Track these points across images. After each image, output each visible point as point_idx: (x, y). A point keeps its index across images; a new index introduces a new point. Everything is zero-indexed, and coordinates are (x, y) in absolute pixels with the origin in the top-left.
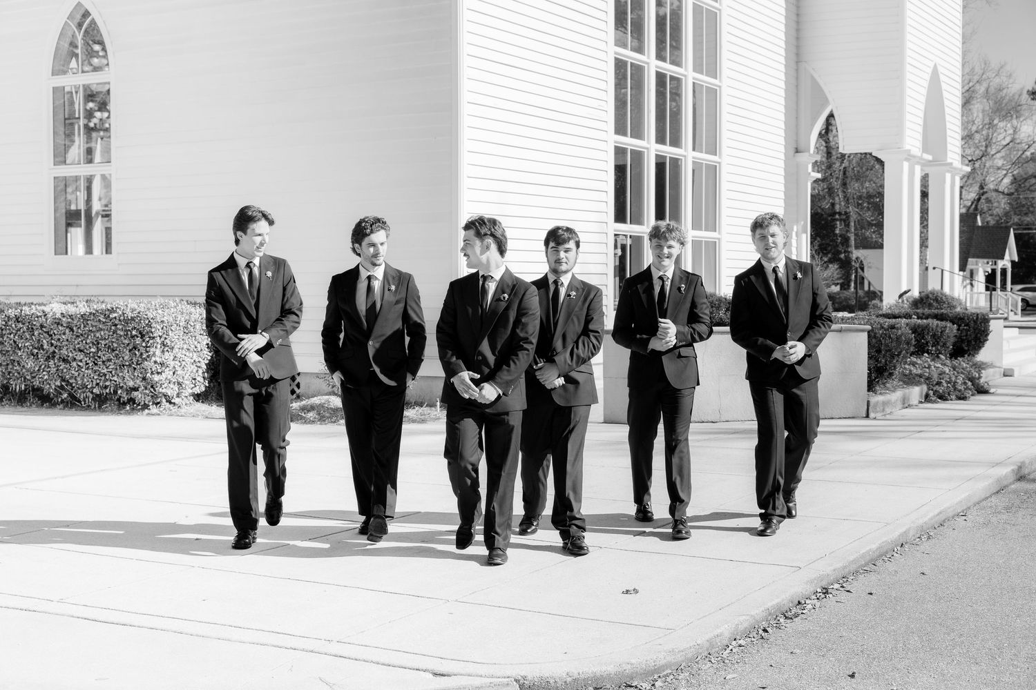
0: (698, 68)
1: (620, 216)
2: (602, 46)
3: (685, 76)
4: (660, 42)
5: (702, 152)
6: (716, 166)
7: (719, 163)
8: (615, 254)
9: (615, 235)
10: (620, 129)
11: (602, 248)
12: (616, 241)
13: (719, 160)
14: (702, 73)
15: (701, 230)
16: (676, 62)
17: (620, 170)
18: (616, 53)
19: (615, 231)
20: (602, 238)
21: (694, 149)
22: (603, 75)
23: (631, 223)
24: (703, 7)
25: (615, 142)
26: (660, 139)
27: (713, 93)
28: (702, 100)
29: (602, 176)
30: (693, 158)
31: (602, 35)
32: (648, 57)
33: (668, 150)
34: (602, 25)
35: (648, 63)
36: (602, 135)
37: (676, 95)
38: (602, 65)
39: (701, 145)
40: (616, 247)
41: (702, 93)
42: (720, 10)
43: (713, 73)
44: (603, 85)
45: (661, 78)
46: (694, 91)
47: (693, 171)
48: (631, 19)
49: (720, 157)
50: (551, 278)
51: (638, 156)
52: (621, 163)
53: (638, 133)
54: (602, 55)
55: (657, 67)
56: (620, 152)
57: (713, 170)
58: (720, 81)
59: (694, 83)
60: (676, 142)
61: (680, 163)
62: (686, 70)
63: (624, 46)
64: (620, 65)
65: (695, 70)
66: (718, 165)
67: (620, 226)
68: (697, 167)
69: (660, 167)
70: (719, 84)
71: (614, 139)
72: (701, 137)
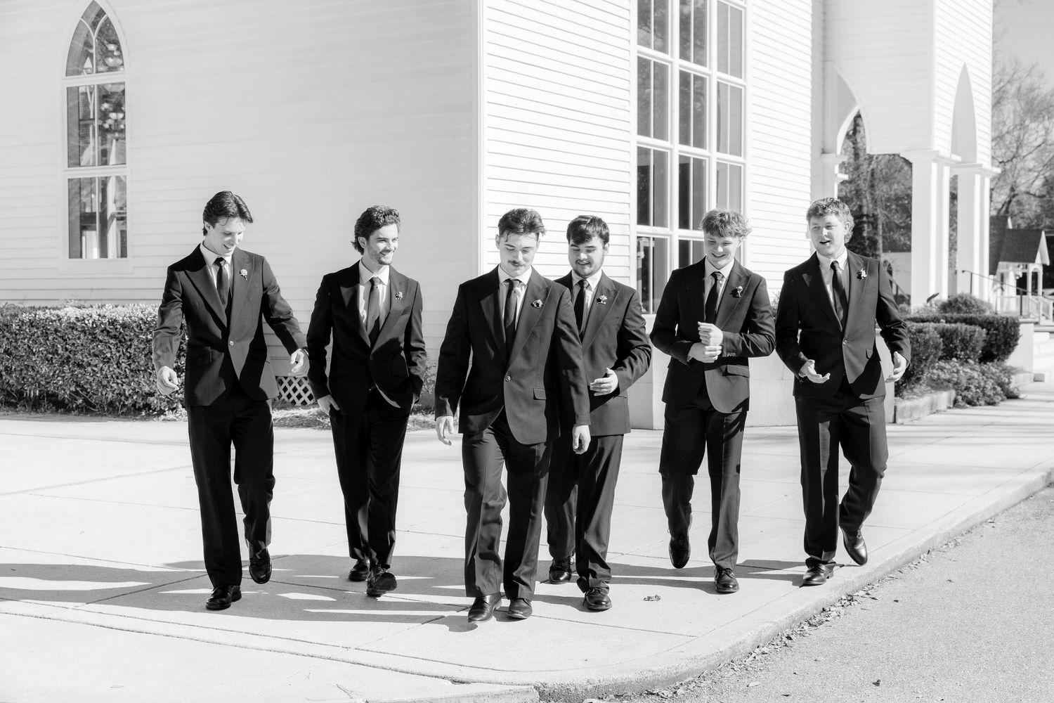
0: (722, 67)
1: (643, 218)
2: (624, 44)
3: (709, 75)
4: (684, 41)
5: (726, 152)
6: (740, 167)
7: (744, 164)
8: (638, 257)
9: (638, 238)
10: (643, 130)
11: (625, 251)
12: (639, 243)
13: (744, 161)
14: (727, 73)
16: (700, 61)
17: (643, 171)
18: (639, 52)
19: (638, 233)
20: (625, 240)
21: (718, 150)
22: (625, 75)
23: (654, 225)
24: (727, 5)
25: (638, 143)
26: (684, 140)
27: (738, 93)
28: (726, 100)
29: (625, 177)
30: (718, 159)
31: (625, 34)
32: (672, 56)
33: (692, 151)
34: (625, 24)
35: (671, 63)
36: (625, 136)
37: (700, 95)
38: (624, 64)
39: (726, 145)
40: (638, 250)
41: (726, 93)
42: (745, 8)
43: (738, 71)
44: (625, 85)
45: (684, 77)
46: (718, 91)
47: (718, 172)
48: (654, 17)
49: (745, 158)
50: (576, 279)
51: (661, 157)
52: (644, 164)
53: (661, 134)
54: (624, 55)
55: (680, 66)
56: (643, 152)
57: (737, 171)
58: (745, 80)
59: (718, 83)
60: (700, 143)
61: (704, 164)
62: (710, 69)
63: (647, 44)
64: (643, 64)
65: (719, 70)
66: (742, 166)
67: (643, 228)
68: (721, 169)
69: (684, 168)
70: (744, 84)
71: (637, 140)
72: (726, 138)
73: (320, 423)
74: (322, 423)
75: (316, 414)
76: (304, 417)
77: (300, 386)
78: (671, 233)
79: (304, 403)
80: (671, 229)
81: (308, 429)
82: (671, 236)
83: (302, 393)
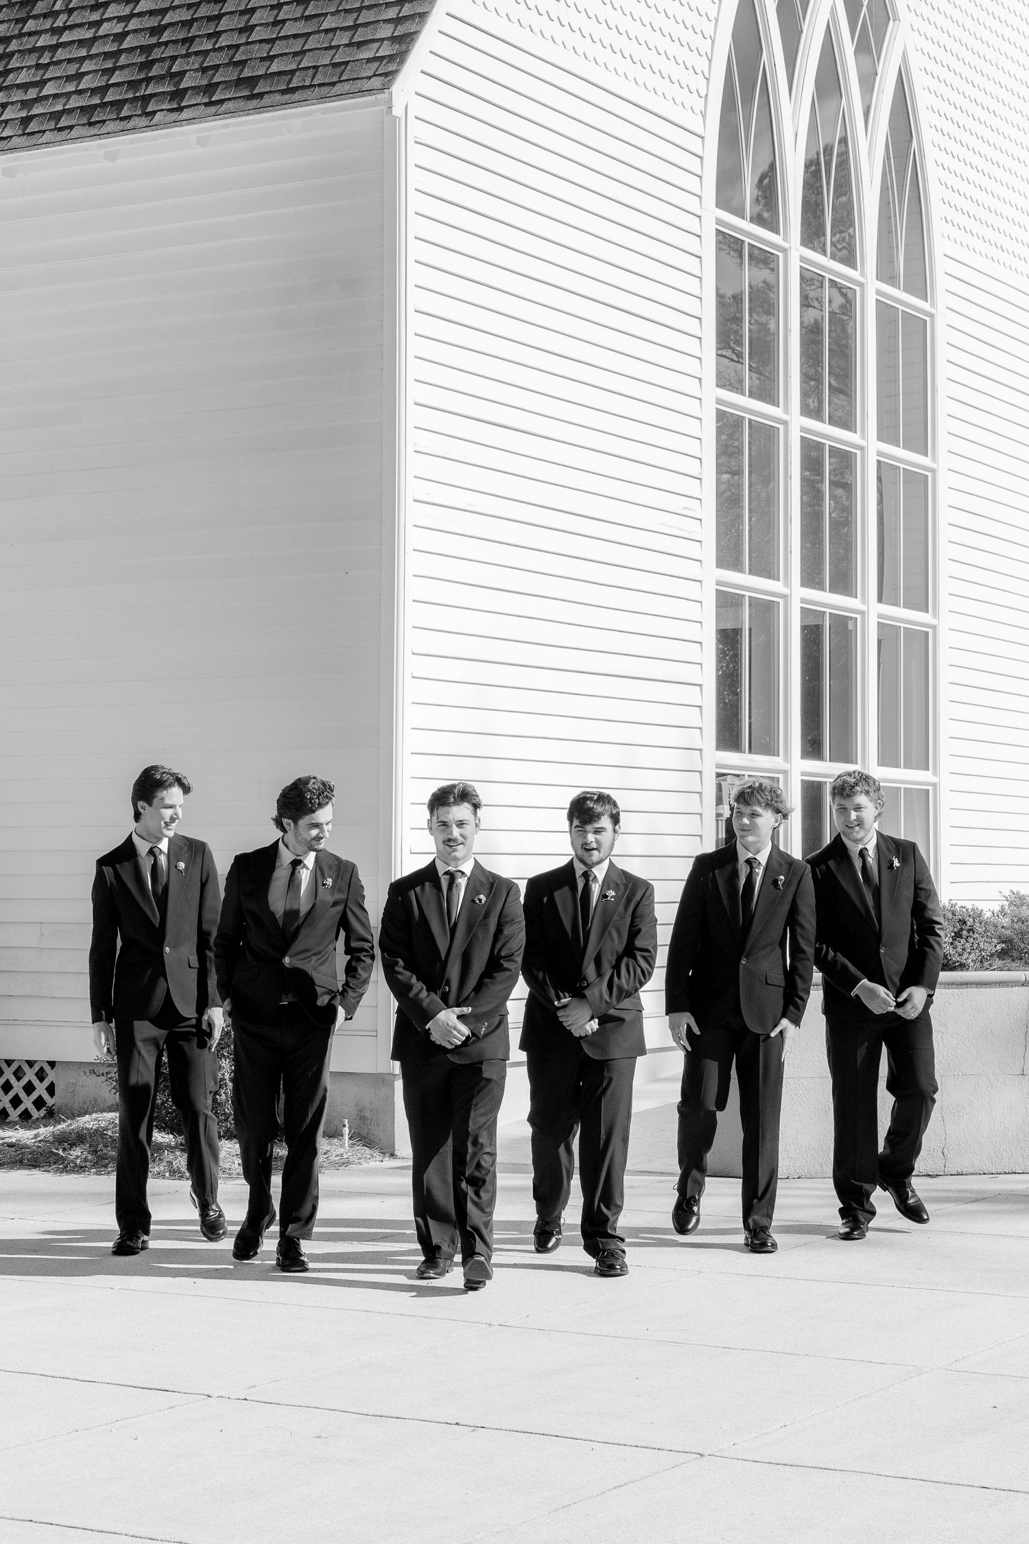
0: (887, 433)
1: (729, 736)
2: (691, 386)
3: (862, 448)
4: (811, 378)
5: (896, 604)
6: (927, 633)
7: (934, 627)
8: (718, 815)
9: (719, 775)
10: (728, 557)
11: (693, 803)
12: (719, 788)
13: (934, 622)
14: (896, 443)
15: (897, 766)
16: (845, 420)
17: (729, 640)
18: (719, 401)
19: (718, 766)
20: (693, 782)
21: (880, 600)
22: (692, 447)
23: (750, 751)
24: (898, 309)
25: (719, 583)
26: (811, 578)
27: (920, 484)
28: (897, 499)
29: (692, 652)
30: (880, 616)
31: (691, 366)
32: (786, 411)
33: (829, 600)
34: (691, 345)
35: (785, 423)
36: (692, 569)
37: (845, 486)
38: (691, 426)
39: (896, 589)
40: (719, 801)
41: (896, 483)
42: (932, 316)
43: (920, 440)
44: (692, 467)
45: (812, 453)
46: (879, 479)
47: (879, 641)
48: (750, 331)
49: (935, 616)
50: (579, 869)
51: (765, 610)
52: (729, 625)
53: (765, 566)
54: (691, 406)
55: (803, 429)
56: (727, 601)
57: (922, 641)
58: (934, 459)
59: (879, 462)
60: (844, 582)
61: (850, 626)
62: (863, 436)
63: (736, 387)
64: (728, 425)
65: (880, 438)
66: (930, 630)
67: (731, 758)
68: (887, 634)
69: (812, 636)
70: (933, 466)
71: (713, 576)
72: (896, 574)
73: (59, 1160)
74: (63, 1159)
75: (51, 1139)
76: (26, 1147)
77: (19, 1079)
78: (786, 766)
79: (26, 1115)
80: (787, 758)
81: (35, 1172)
82: (785, 772)
83: (23, 1095)
